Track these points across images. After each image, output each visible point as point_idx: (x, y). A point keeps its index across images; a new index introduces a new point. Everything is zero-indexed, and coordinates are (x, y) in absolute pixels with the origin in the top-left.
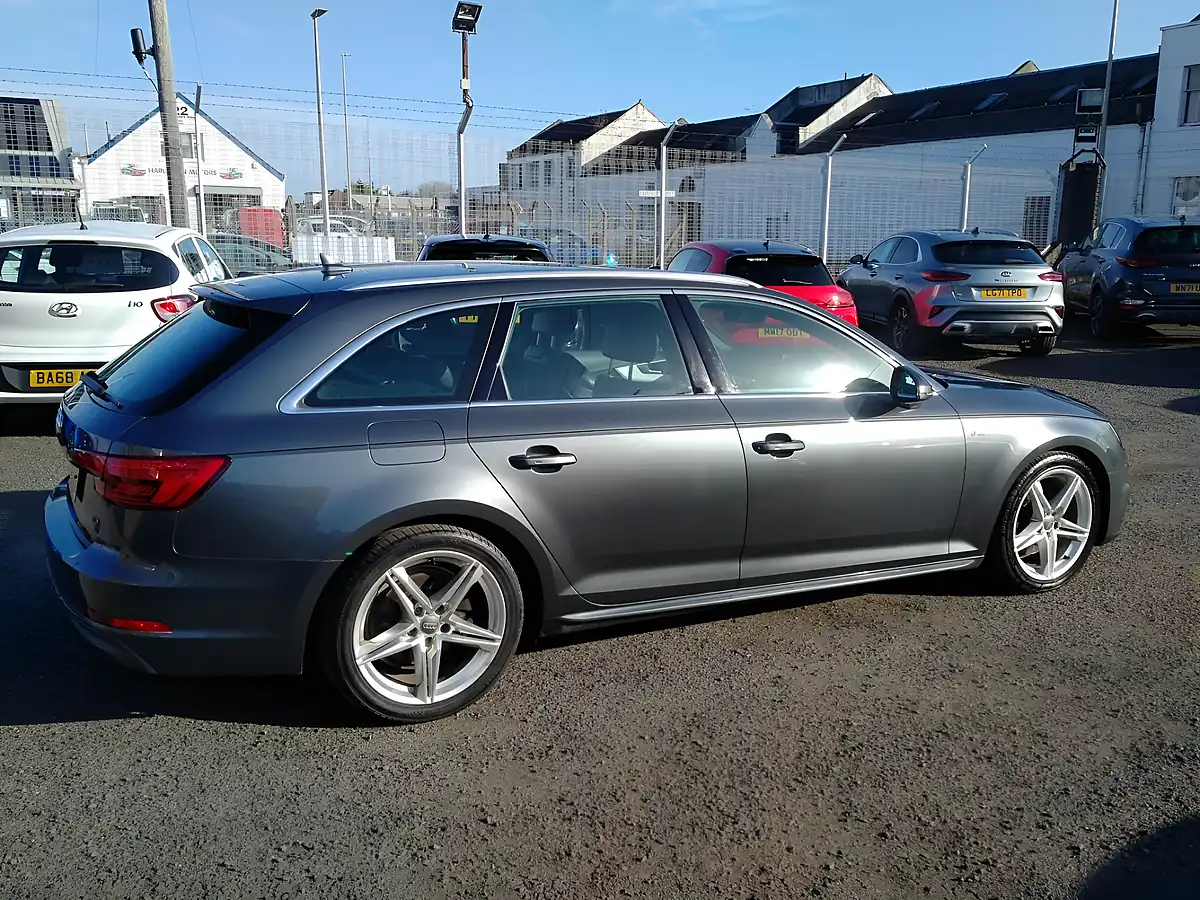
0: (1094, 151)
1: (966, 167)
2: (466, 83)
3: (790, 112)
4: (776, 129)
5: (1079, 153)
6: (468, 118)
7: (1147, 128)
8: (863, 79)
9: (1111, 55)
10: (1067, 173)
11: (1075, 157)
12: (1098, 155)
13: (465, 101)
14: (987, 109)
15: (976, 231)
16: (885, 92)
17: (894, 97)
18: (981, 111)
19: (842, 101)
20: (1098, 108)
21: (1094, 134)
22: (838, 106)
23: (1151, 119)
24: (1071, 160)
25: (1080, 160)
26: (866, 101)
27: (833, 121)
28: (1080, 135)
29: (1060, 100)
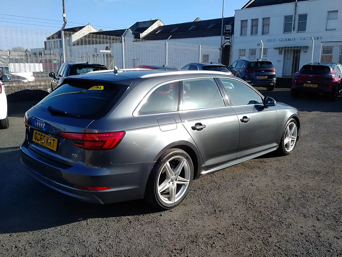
0: (229, 42)
1: (199, 46)
2: (65, 15)
3: (136, 29)
4: (133, 33)
5: (226, 43)
6: (65, 26)
7: (232, 37)
8: (156, 20)
9: (223, 17)
10: (223, 48)
11: (224, 44)
12: (230, 43)
13: (64, 21)
14: (191, 30)
15: (211, 63)
16: (162, 25)
17: (165, 26)
18: (189, 31)
19: (151, 26)
20: (230, 31)
21: (229, 37)
22: (150, 28)
23: (233, 34)
24: (223, 45)
25: (225, 44)
26: (157, 27)
27: (149, 32)
28: (226, 37)
29: (210, 28)
